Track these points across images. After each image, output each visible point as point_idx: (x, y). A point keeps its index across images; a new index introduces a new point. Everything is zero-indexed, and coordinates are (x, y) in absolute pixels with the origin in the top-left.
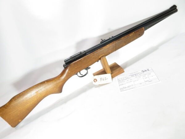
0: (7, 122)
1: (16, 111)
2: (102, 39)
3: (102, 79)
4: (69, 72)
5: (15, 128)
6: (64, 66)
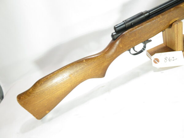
0: (32, 114)
1: (42, 100)
3: (168, 59)
5: (41, 120)
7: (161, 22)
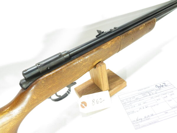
2: (98, 31)
3: (95, 102)
4: (35, 98)
6: (21, 85)
7: (84, 64)
